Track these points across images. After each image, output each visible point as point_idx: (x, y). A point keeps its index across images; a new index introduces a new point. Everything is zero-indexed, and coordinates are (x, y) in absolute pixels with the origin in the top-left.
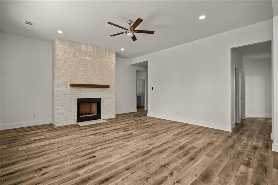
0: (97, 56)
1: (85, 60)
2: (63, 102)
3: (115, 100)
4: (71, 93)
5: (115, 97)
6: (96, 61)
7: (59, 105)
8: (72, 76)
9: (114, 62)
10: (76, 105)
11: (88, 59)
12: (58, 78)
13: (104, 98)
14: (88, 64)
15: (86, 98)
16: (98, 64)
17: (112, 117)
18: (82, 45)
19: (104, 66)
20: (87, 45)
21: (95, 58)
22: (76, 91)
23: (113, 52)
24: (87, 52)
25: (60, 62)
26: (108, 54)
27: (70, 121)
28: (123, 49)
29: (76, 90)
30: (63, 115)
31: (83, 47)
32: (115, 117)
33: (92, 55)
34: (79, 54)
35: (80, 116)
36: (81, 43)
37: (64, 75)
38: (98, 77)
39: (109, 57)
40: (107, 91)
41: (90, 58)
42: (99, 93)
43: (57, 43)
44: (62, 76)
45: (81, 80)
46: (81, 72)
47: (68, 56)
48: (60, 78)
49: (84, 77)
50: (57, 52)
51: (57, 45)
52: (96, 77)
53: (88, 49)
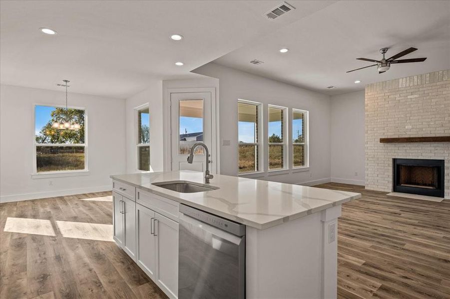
0: (430, 88)
1: (406, 102)
2: (373, 161)
4: (383, 151)
6: (428, 97)
8: (386, 128)
10: (391, 168)
11: (411, 99)
12: (367, 133)
14: (412, 106)
16: (433, 100)
18: (401, 80)
20: (410, 77)
21: (426, 92)
22: (390, 148)
24: (409, 88)
25: (368, 114)
30: (373, 178)
31: (403, 83)
33: (421, 89)
34: (395, 96)
35: (402, 185)
36: (399, 79)
37: (374, 128)
38: (432, 123)
41: (415, 96)
42: (436, 151)
43: (366, 91)
44: (371, 130)
45: (399, 132)
46: (398, 120)
47: (379, 104)
48: (369, 132)
49: (405, 127)
50: (366, 103)
51: (366, 94)
52: (429, 125)
53: (412, 83)
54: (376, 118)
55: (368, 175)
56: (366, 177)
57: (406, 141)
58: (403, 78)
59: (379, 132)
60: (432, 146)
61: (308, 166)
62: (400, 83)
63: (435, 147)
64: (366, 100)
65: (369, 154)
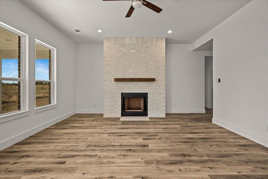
0: (141, 47)
1: (129, 54)
2: (109, 95)
3: (165, 96)
4: (115, 88)
5: (165, 92)
6: (140, 53)
7: (106, 98)
8: (117, 71)
9: (163, 50)
11: (132, 52)
12: (105, 74)
13: (150, 93)
14: (132, 57)
15: (130, 92)
16: (143, 55)
17: (161, 116)
18: (126, 38)
19: (149, 57)
20: (131, 37)
21: (139, 49)
22: (120, 86)
23: (162, 38)
24: (130, 45)
25: (106, 59)
26: (155, 42)
27: (116, 114)
28: (170, 32)
29: (120, 84)
30: (109, 108)
31: (127, 41)
32: (164, 116)
33: (137, 47)
34: (122, 49)
35: (126, 111)
36: (125, 37)
37: (110, 70)
39: (156, 45)
40: (154, 86)
41: (134, 51)
42: (144, 88)
43: (104, 42)
44: (108, 72)
45: (125, 74)
46: (125, 66)
47: (113, 53)
48: (106, 73)
49: (128, 71)
50: (104, 51)
51: (104, 44)
52: (141, 71)
53: (132, 42)
54: (111, 63)
55: (105, 106)
56: (104, 108)
57: (130, 80)
58: (127, 37)
59: (113, 73)
60: (142, 84)
61: (56, 103)
62: (126, 40)
63: (144, 85)
64: (104, 48)
65: (106, 90)
